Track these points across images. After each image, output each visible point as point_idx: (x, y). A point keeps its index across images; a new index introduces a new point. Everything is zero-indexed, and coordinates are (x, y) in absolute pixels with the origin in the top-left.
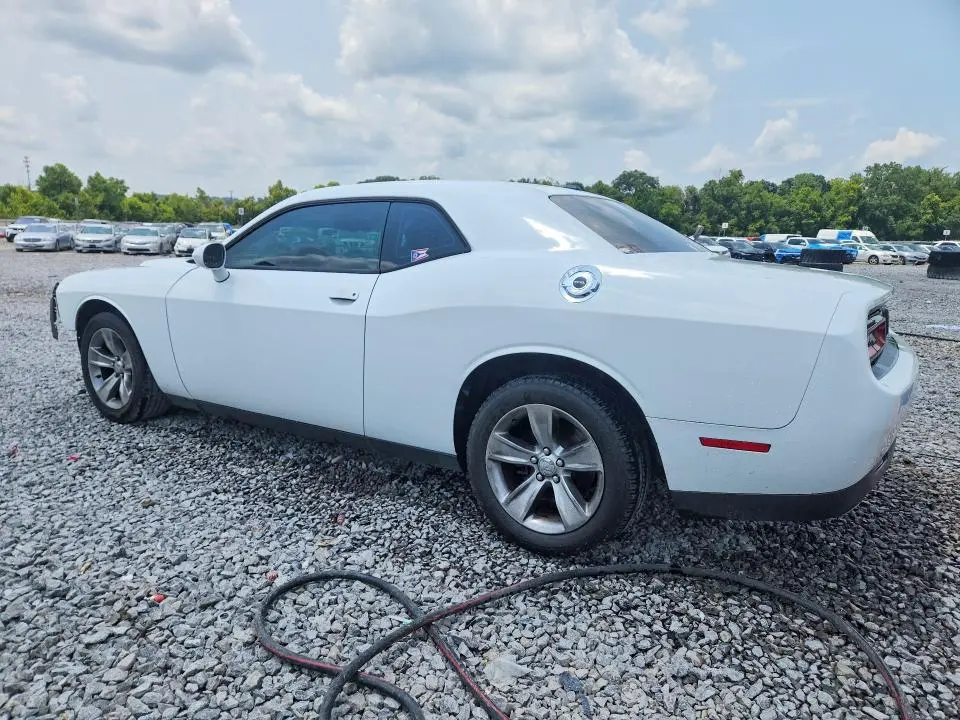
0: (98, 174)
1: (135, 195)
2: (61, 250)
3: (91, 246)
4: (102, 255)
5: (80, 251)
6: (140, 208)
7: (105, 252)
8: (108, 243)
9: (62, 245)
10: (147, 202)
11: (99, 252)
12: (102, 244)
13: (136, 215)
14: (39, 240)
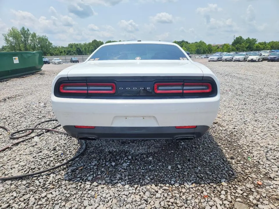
0: (249, 38)
1: (259, 43)
2: (219, 61)
3: (225, 60)
4: (228, 62)
5: (223, 61)
6: (259, 47)
7: (229, 61)
8: (230, 58)
9: (219, 60)
10: (262, 45)
11: (227, 61)
12: (229, 59)
13: (258, 49)
14: (213, 58)
